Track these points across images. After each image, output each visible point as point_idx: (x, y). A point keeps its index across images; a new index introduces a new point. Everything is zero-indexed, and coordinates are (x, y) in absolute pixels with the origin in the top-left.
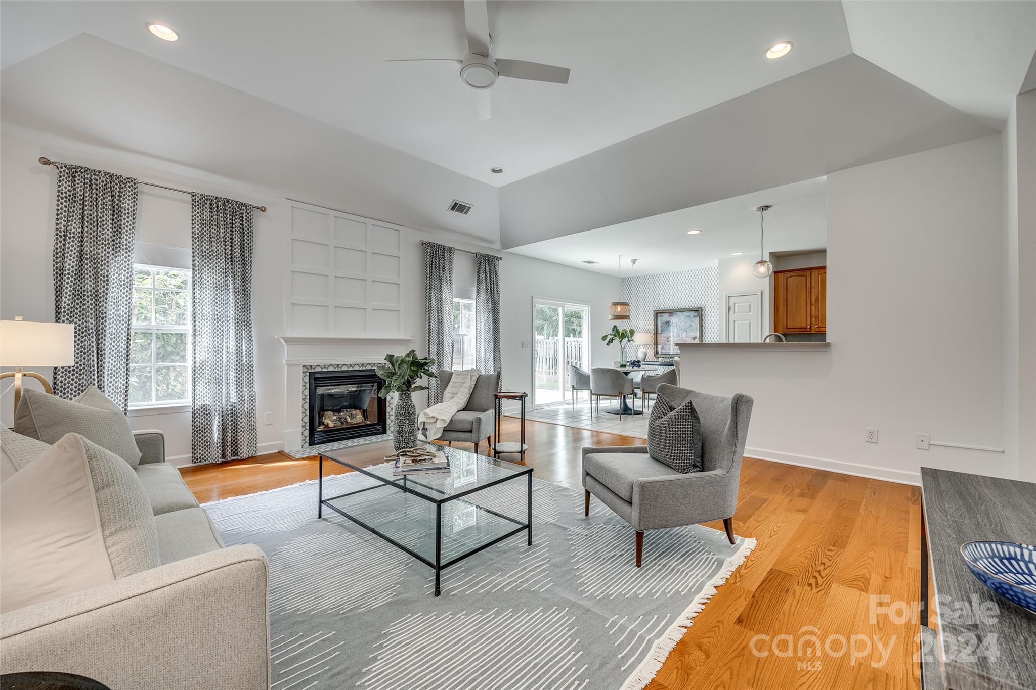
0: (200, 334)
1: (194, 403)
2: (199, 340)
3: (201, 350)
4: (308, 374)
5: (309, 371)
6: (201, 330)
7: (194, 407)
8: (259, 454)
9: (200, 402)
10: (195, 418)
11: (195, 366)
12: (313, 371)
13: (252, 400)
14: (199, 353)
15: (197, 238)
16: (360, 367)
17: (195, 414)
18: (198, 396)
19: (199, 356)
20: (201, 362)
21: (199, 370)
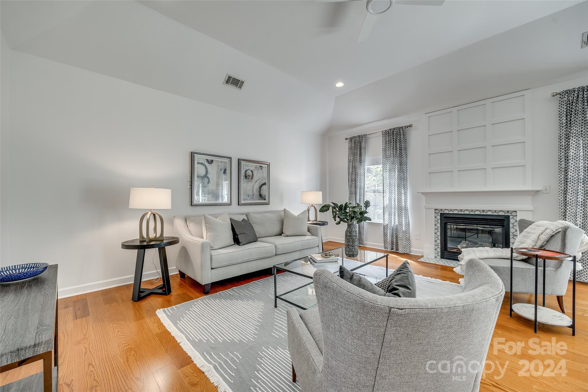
0: (385, 192)
1: (384, 222)
2: (385, 195)
3: (387, 199)
4: (439, 214)
5: (440, 212)
6: (386, 191)
7: (384, 224)
8: (411, 254)
9: (386, 222)
10: (384, 229)
11: (384, 207)
12: (442, 212)
13: (408, 225)
14: (386, 200)
15: (385, 150)
16: (481, 212)
17: (384, 227)
18: (386, 220)
19: (385, 202)
20: (387, 205)
21: (386, 208)
